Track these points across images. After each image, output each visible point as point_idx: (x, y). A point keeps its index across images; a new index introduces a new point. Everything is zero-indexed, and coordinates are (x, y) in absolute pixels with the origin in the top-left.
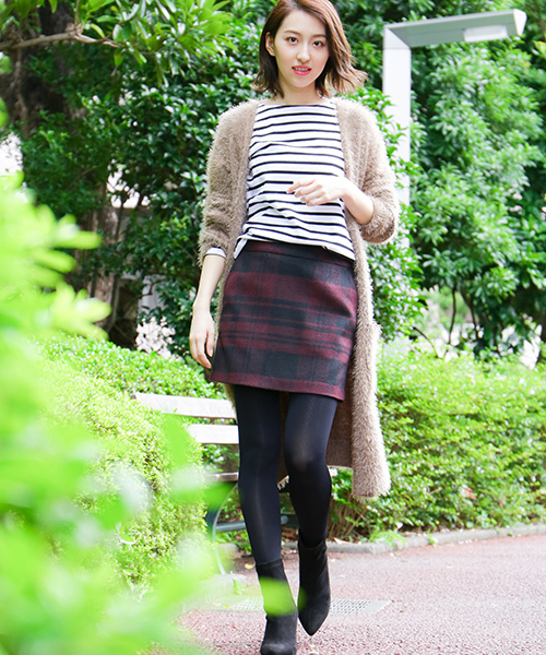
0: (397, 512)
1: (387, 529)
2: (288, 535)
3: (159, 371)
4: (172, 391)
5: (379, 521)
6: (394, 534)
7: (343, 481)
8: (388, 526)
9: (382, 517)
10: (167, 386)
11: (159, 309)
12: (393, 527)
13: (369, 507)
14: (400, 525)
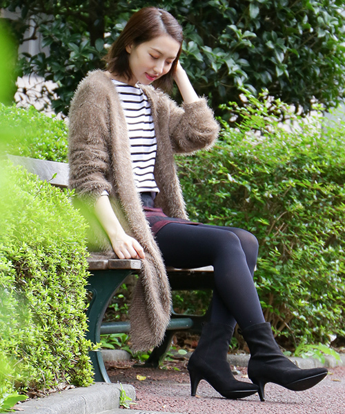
0: (331, 321)
1: (317, 342)
2: (192, 343)
3: (39, 132)
4: (54, 156)
5: (308, 331)
6: (326, 348)
7: (264, 279)
8: (318, 338)
9: (312, 326)
10: (48, 150)
11: (42, 55)
12: (324, 340)
13: (295, 313)
14: (333, 338)
